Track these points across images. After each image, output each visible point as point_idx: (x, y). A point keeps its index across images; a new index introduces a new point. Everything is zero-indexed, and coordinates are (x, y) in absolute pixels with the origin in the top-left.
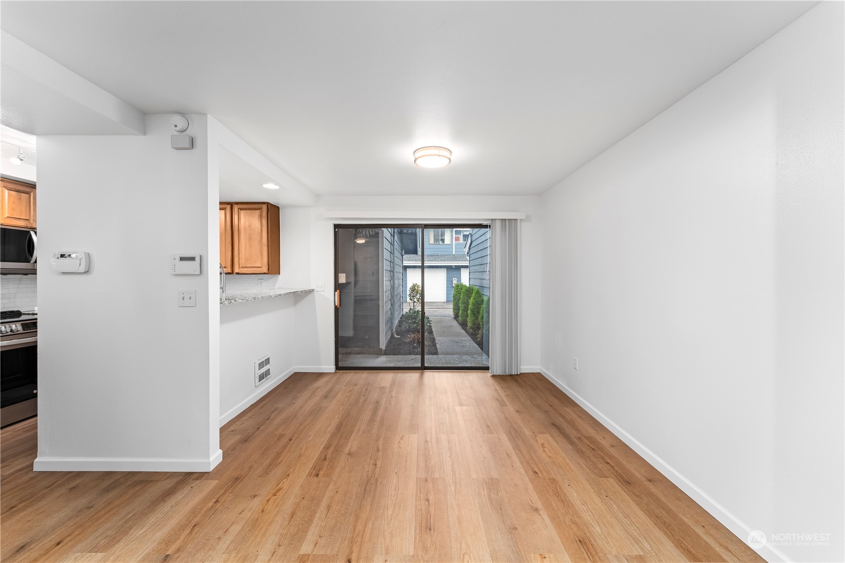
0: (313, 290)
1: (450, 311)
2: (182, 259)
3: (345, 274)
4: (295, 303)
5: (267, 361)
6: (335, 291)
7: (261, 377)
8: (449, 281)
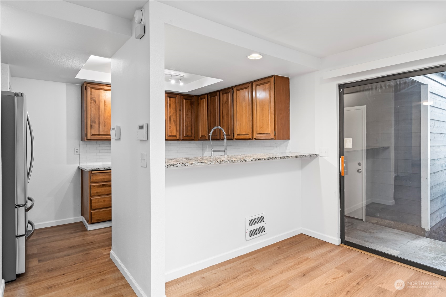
0: (317, 155)
3: (351, 139)
4: (302, 167)
5: (262, 219)
7: (253, 233)
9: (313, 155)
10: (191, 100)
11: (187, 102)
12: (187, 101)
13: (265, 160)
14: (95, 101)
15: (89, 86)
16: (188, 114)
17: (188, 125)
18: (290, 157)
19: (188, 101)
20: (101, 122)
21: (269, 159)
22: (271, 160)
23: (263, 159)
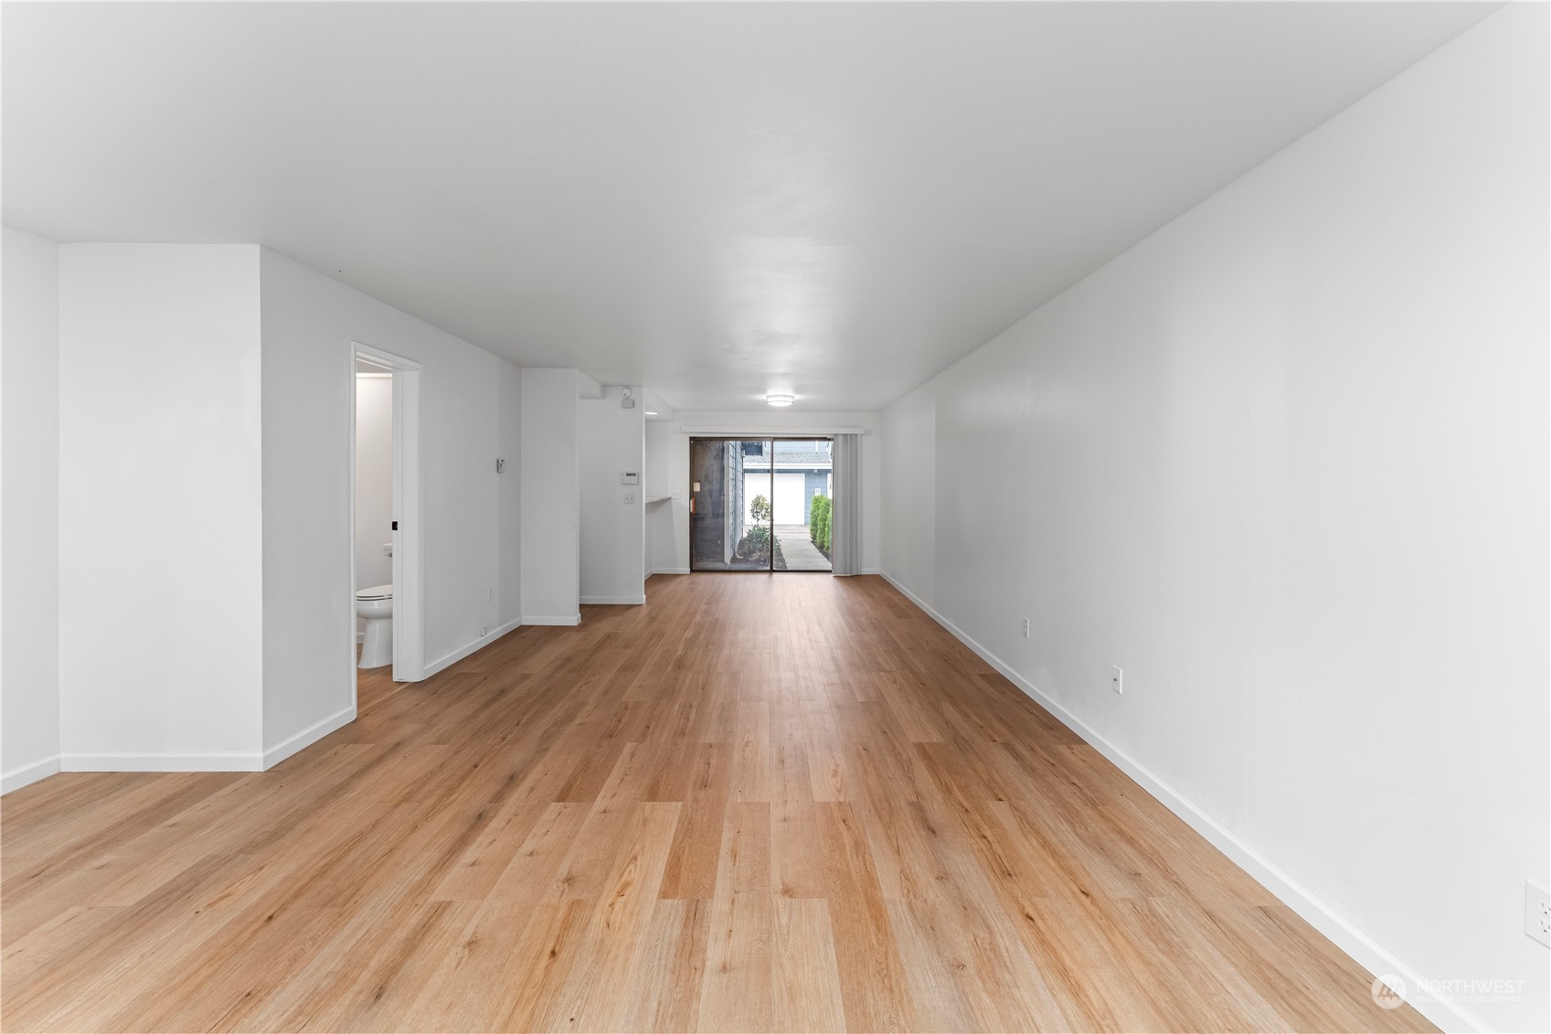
0: (670, 498)
1: (807, 535)
2: (628, 475)
3: (698, 483)
4: (655, 511)
6: (690, 498)
8: (809, 490)
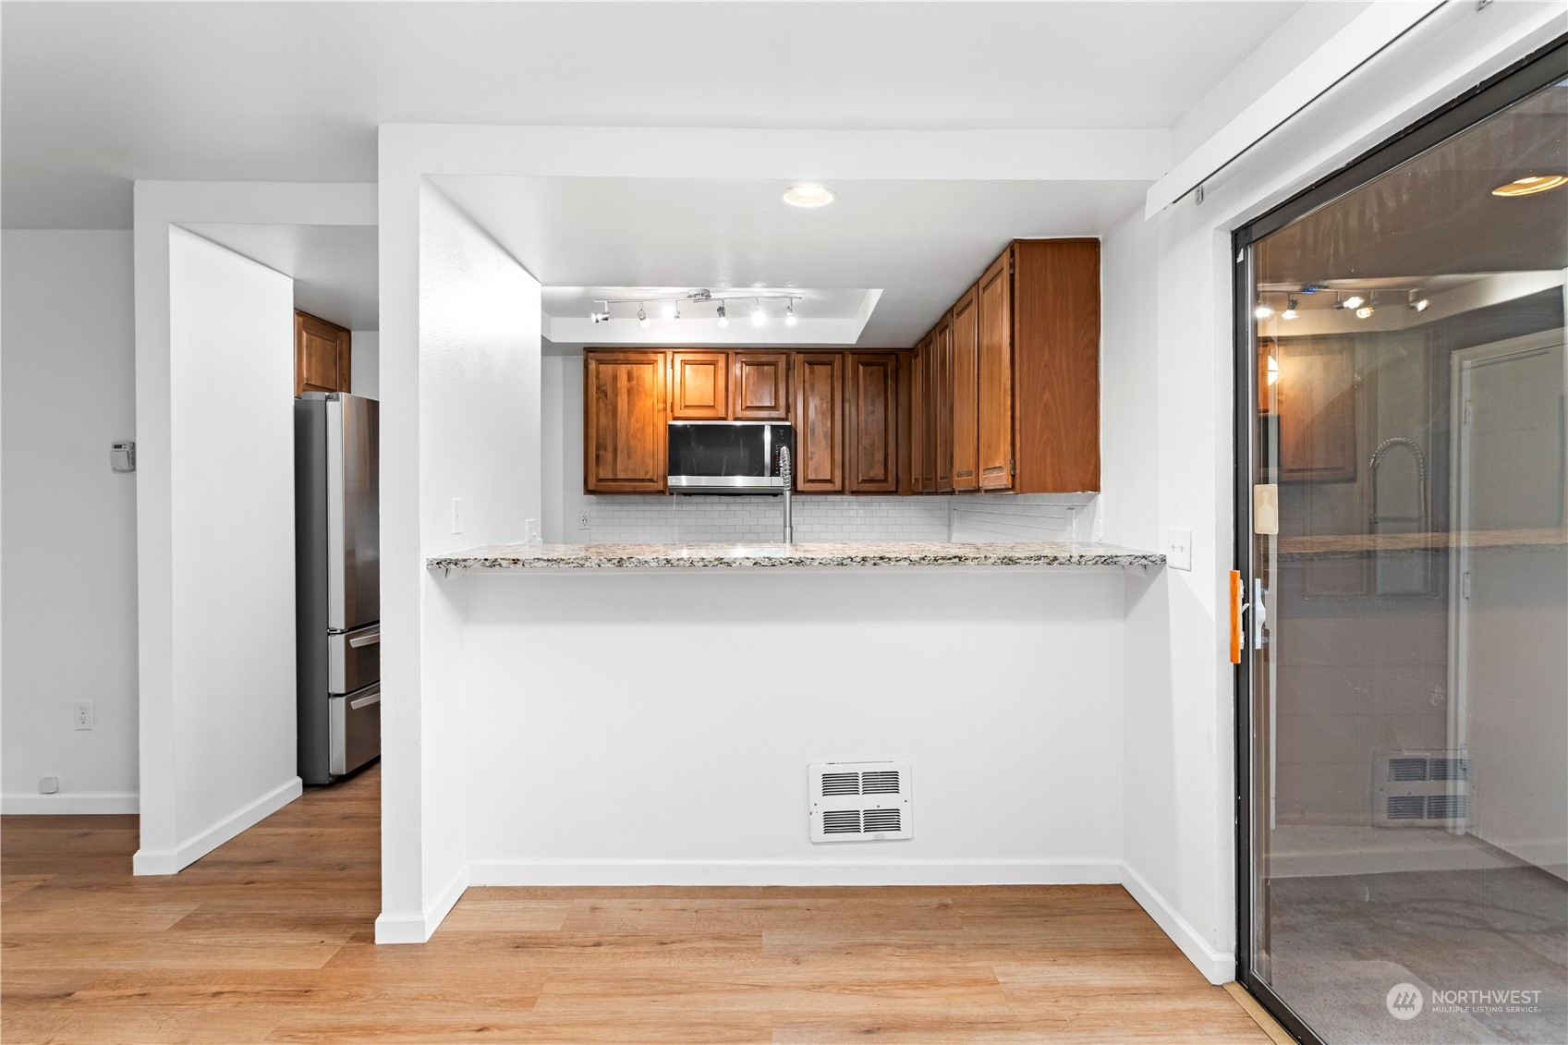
0: (1163, 561)
5: (889, 782)
7: (839, 823)
9: (1125, 561)
10: (884, 365)
11: (872, 373)
12: (870, 369)
13: (825, 565)
14: (606, 395)
15: (591, 359)
16: (873, 412)
17: (872, 444)
18: (967, 562)
19: (875, 368)
20: (620, 446)
21: (845, 562)
22: (855, 570)
23: (816, 563)
